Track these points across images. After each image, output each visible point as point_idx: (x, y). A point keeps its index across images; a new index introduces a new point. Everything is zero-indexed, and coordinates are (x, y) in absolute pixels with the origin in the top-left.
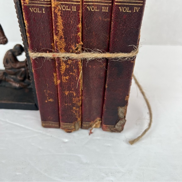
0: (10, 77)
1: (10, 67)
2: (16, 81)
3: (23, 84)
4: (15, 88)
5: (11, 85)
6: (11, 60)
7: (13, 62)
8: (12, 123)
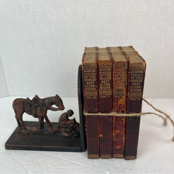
0: (62, 129)
1: (64, 123)
2: (66, 132)
3: (70, 133)
4: (65, 137)
5: (62, 134)
6: (65, 119)
7: (66, 121)
8: (70, 161)
